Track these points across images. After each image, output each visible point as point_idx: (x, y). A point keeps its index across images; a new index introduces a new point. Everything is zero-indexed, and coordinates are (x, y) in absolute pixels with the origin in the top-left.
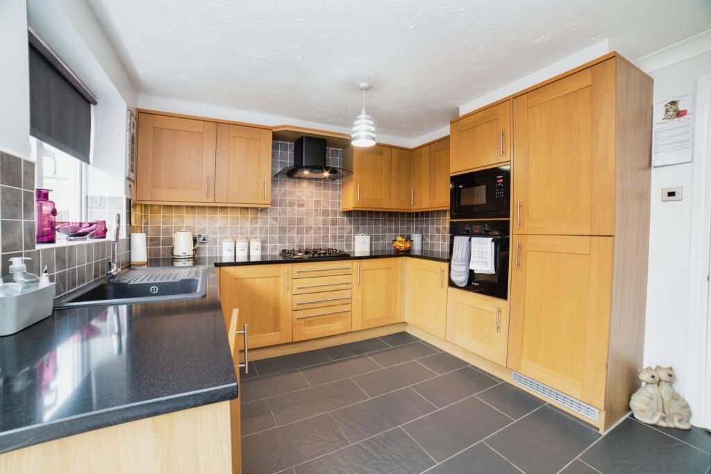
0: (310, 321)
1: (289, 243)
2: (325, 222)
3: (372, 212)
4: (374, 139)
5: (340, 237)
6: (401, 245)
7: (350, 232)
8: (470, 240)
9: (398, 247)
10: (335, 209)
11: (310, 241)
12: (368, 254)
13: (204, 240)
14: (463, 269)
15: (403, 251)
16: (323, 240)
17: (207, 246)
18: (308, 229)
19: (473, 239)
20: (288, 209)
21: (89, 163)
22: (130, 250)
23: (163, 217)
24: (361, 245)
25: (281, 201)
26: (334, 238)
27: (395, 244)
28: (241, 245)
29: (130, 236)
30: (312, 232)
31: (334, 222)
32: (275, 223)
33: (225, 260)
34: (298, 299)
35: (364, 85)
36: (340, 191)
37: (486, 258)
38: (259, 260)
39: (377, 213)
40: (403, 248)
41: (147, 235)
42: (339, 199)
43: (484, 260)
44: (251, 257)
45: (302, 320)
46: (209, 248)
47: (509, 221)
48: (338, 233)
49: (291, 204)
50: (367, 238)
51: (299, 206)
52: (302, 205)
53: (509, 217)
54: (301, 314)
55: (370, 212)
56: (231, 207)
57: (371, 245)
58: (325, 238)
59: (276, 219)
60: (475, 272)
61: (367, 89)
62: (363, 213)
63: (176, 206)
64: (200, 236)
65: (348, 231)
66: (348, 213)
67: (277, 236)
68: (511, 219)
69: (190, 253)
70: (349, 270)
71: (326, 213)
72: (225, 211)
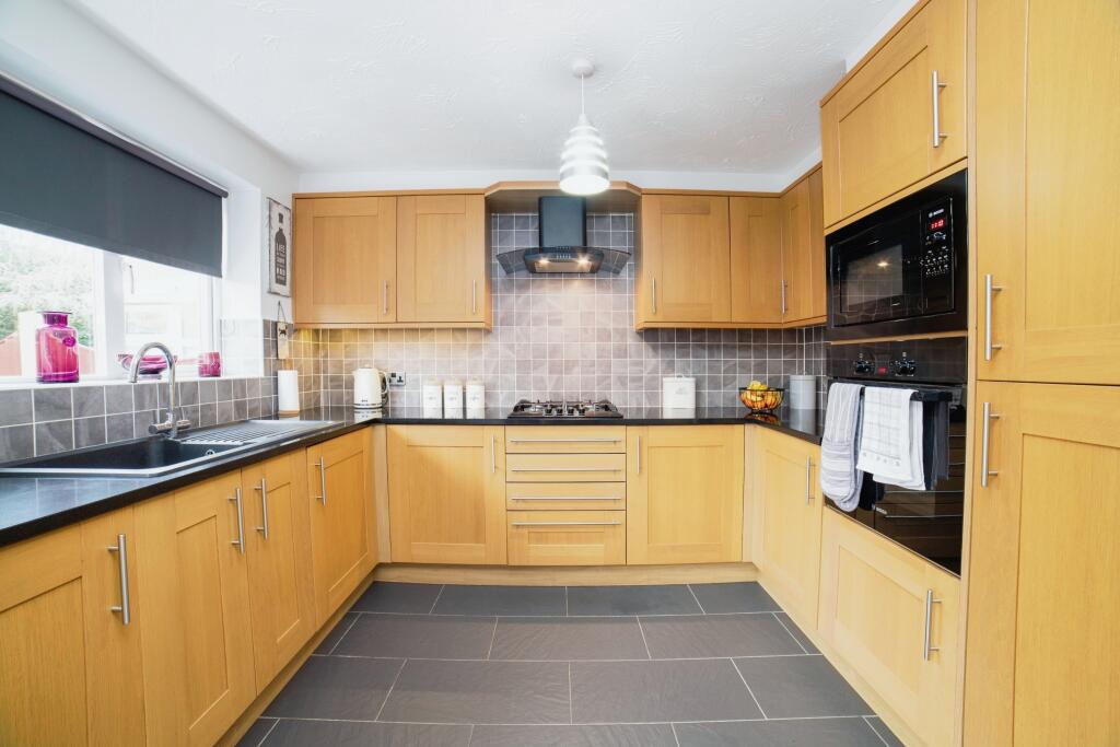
0: (540, 533)
1: (536, 388)
2: (602, 353)
3: (703, 330)
4: (605, 175)
5: (634, 380)
6: (754, 398)
7: (655, 370)
8: (862, 393)
9: (749, 403)
10: (621, 327)
11: (574, 388)
12: (690, 415)
13: (400, 381)
14: (846, 466)
15: (761, 412)
16: (598, 384)
17: (405, 390)
18: (569, 366)
19: (872, 392)
20: (533, 329)
21: (221, 276)
22: (277, 393)
23: (346, 346)
24: (677, 396)
25: (520, 315)
26: (622, 381)
27: (744, 396)
28: (452, 391)
29: (276, 374)
30: (577, 369)
31: (621, 353)
32: (510, 353)
33: (427, 415)
34: (518, 492)
35: (581, 64)
36: (631, 292)
37: (897, 446)
38: (481, 416)
39: (715, 332)
40: (759, 406)
41: (300, 374)
42: (631, 308)
43: (893, 452)
44: (468, 411)
45: (526, 531)
46: (409, 394)
47: (964, 340)
48: (629, 372)
49: (538, 321)
50: (688, 384)
51: (550, 323)
52: (558, 322)
53: (964, 327)
54: (523, 519)
55: (696, 331)
56: (439, 329)
57: (698, 396)
58: (603, 379)
59: (511, 347)
60: (875, 479)
61: (588, 75)
62: (682, 333)
63: (362, 330)
64: (393, 375)
65: (650, 368)
66: (649, 334)
67: (513, 377)
68: (971, 334)
69: (378, 400)
70: (618, 445)
71: (604, 335)
72: (430, 334)
